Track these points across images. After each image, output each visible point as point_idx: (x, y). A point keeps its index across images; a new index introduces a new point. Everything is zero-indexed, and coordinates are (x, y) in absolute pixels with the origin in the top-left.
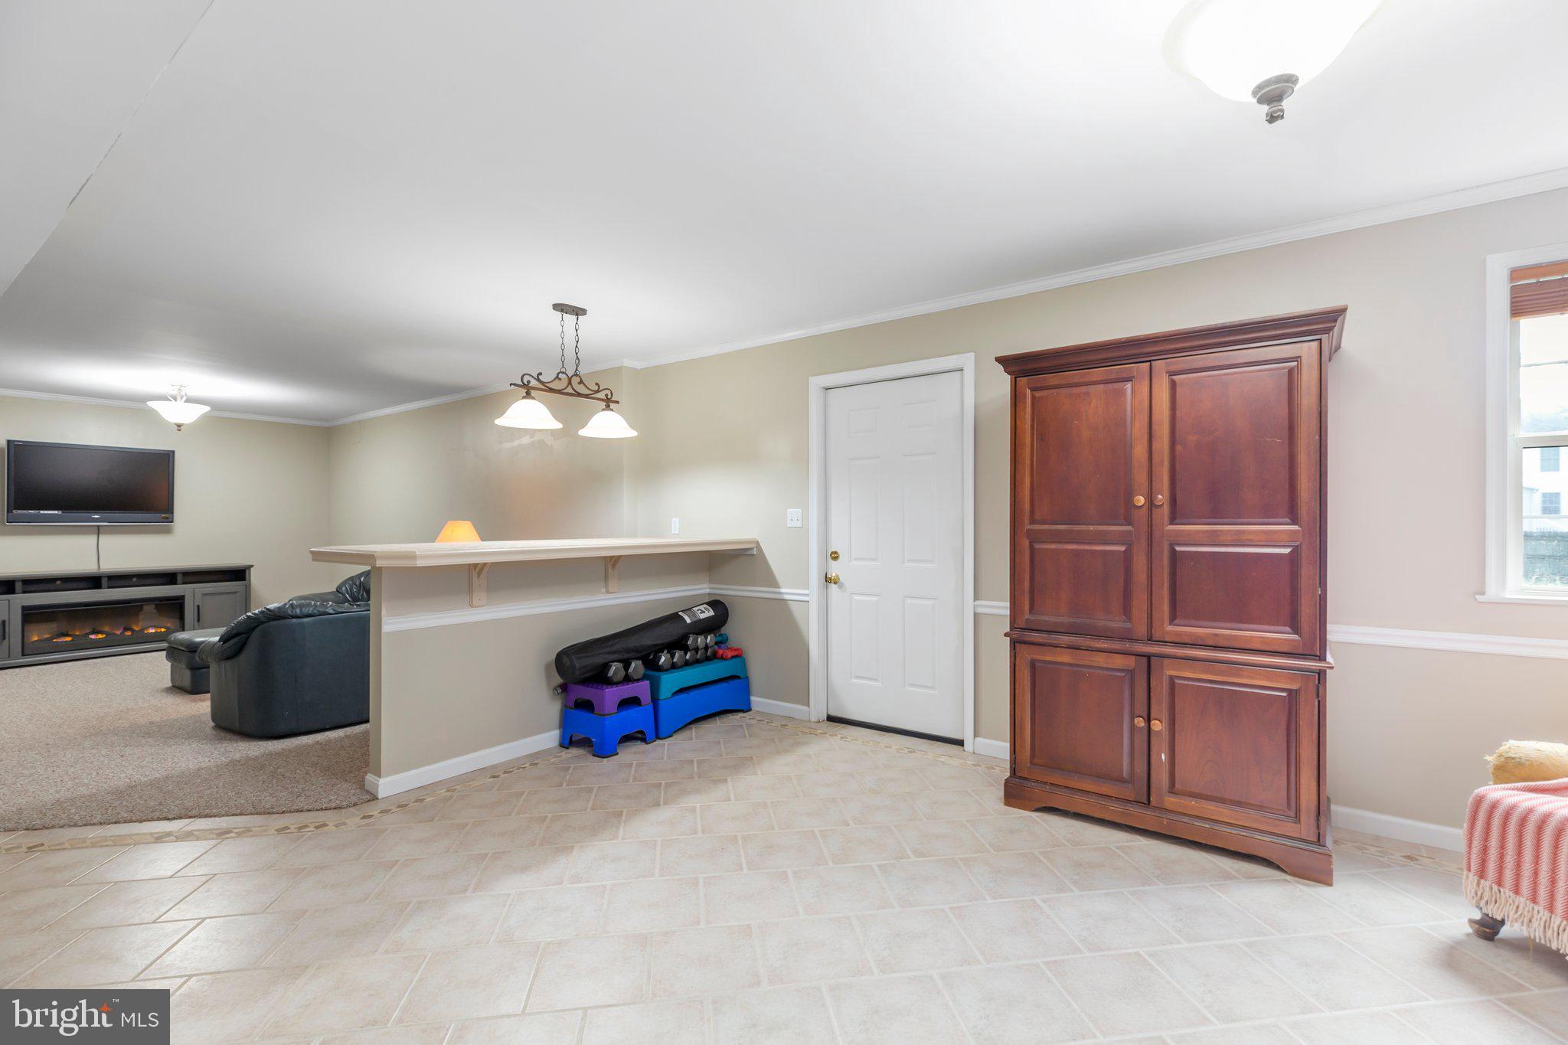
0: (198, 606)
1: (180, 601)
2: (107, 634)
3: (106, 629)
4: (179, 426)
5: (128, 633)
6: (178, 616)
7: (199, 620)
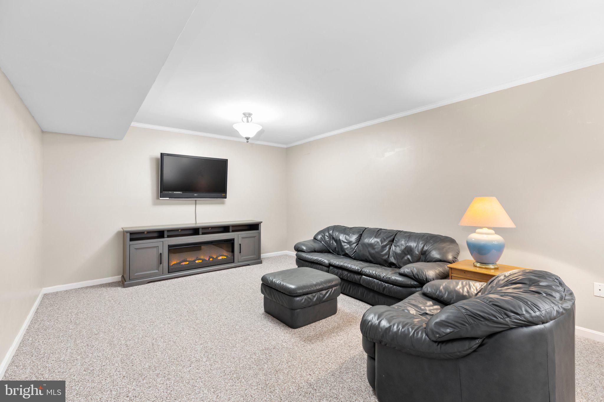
0: (240, 244)
1: (232, 242)
2: (203, 260)
3: (202, 257)
4: (248, 139)
5: (211, 259)
6: (231, 250)
7: (240, 252)
